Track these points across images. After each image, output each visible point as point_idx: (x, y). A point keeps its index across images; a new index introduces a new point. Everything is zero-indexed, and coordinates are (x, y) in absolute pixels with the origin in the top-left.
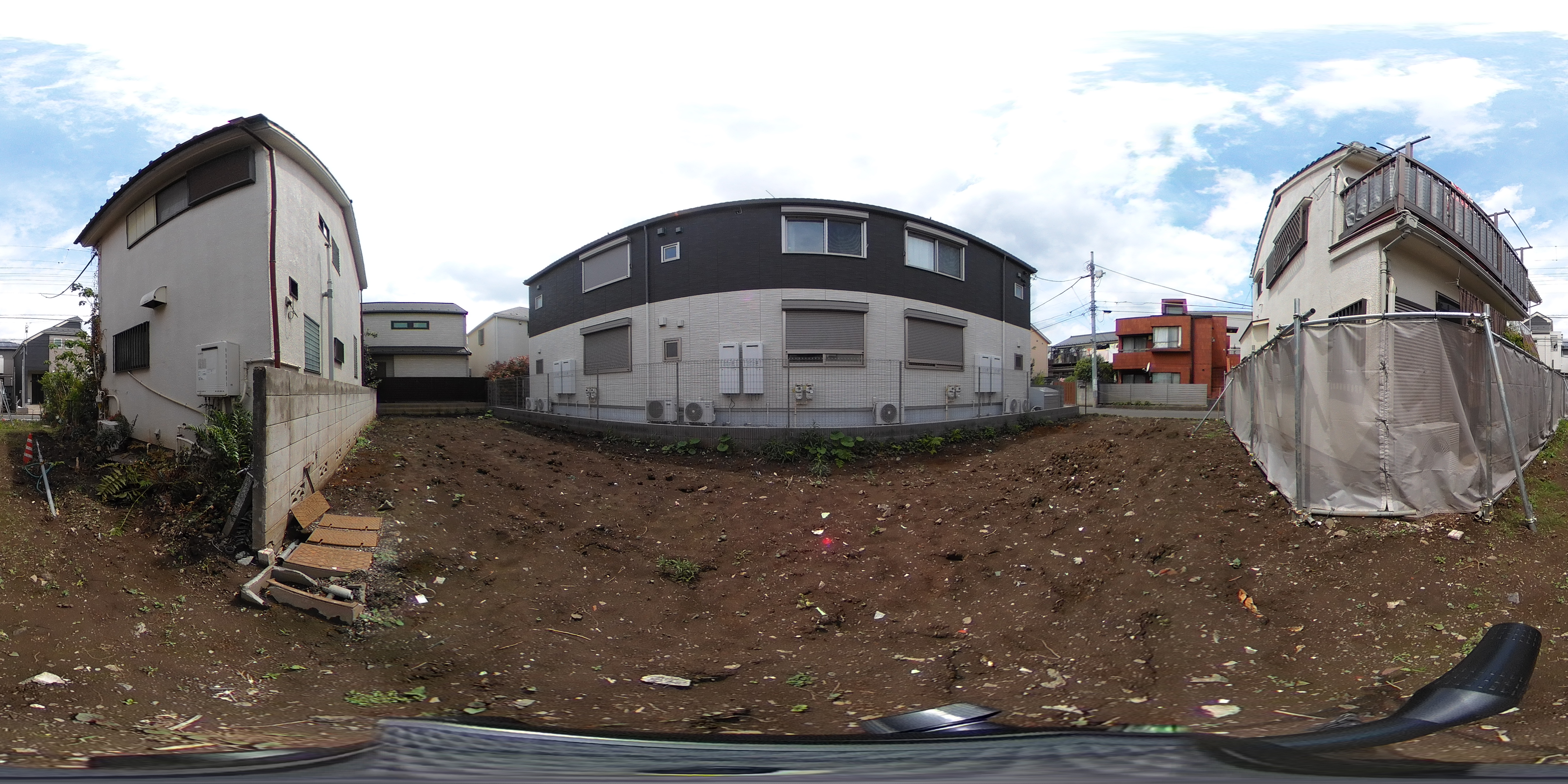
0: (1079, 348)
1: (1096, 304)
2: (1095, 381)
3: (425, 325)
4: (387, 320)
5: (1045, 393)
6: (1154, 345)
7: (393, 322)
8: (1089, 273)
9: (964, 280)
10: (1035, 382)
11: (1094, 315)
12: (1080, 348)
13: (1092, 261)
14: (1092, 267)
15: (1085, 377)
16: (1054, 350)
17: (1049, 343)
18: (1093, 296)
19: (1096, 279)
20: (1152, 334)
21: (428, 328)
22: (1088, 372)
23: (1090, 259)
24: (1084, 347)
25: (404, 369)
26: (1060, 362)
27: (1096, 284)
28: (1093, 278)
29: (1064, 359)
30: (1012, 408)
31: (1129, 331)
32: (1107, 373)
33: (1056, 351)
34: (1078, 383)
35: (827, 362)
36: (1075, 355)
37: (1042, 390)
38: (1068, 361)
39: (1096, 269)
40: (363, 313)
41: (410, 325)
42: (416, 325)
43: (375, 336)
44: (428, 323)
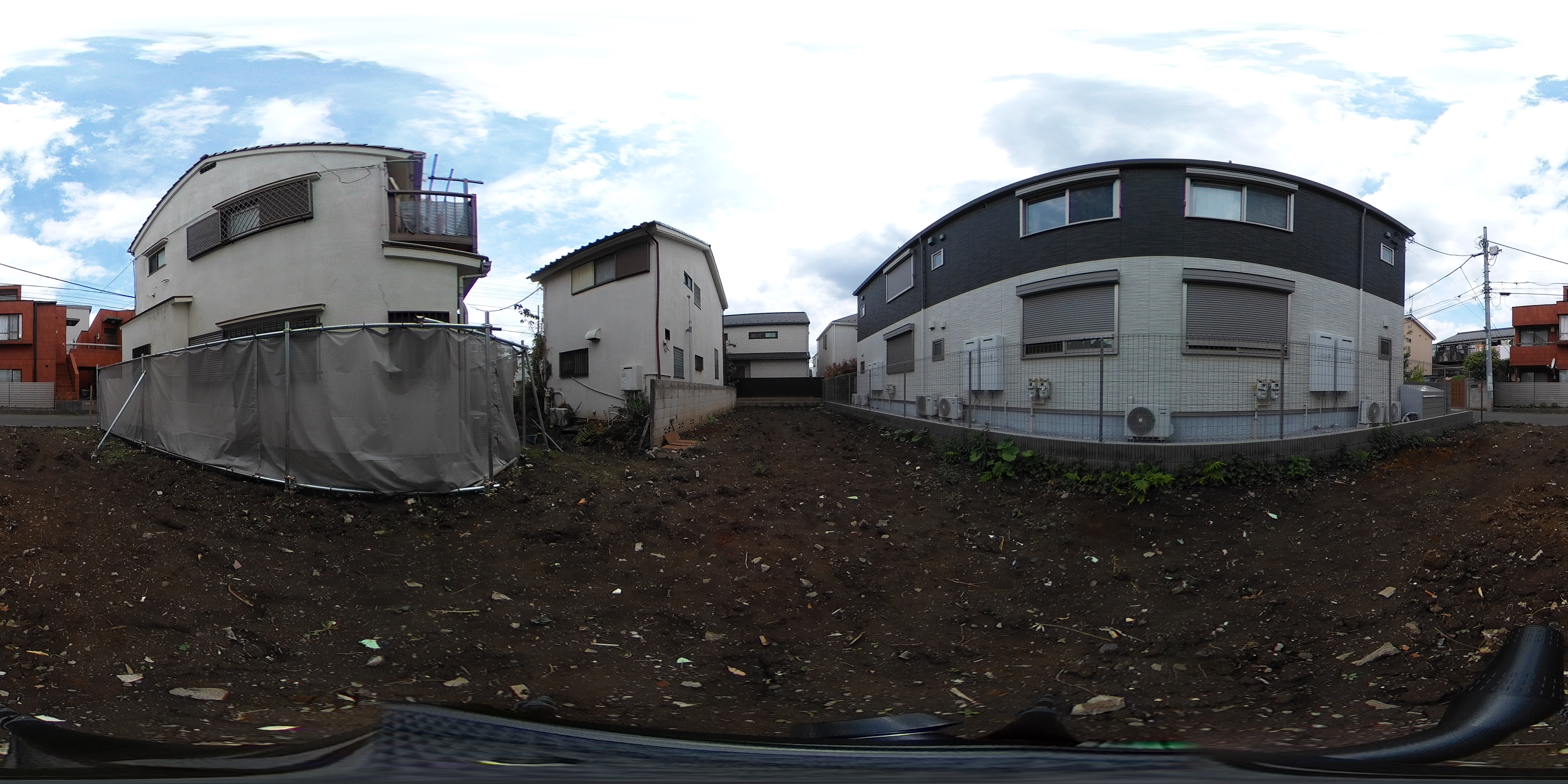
0: (1466, 344)
1: (1490, 285)
2: (1490, 379)
3: (774, 335)
4: (746, 331)
5: (1424, 393)
6: (1559, 337)
7: (750, 333)
8: (1481, 250)
9: (1292, 230)
10: (1410, 379)
11: (1487, 299)
12: (1469, 344)
13: (1485, 235)
14: (1485, 243)
15: (1479, 373)
16: (1438, 347)
17: (1433, 339)
18: (1486, 276)
19: (1490, 257)
20: (1557, 327)
21: (777, 337)
22: (1481, 368)
23: (1482, 234)
24: (1473, 344)
25: (757, 372)
26: (1446, 359)
27: (1491, 262)
28: (1486, 257)
29: (1450, 357)
30: (1372, 416)
31: (1528, 321)
32: (1504, 371)
33: (1442, 348)
34: (1468, 381)
35: (1068, 351)
36: (1463, 352)
37: (1424, 389)
38: (1455, 358)
39: (1490, 245)
40: (725, 327)
41: (762, 336)
42: (767, 335)
43: (735, 346)
44: (776, 333)
